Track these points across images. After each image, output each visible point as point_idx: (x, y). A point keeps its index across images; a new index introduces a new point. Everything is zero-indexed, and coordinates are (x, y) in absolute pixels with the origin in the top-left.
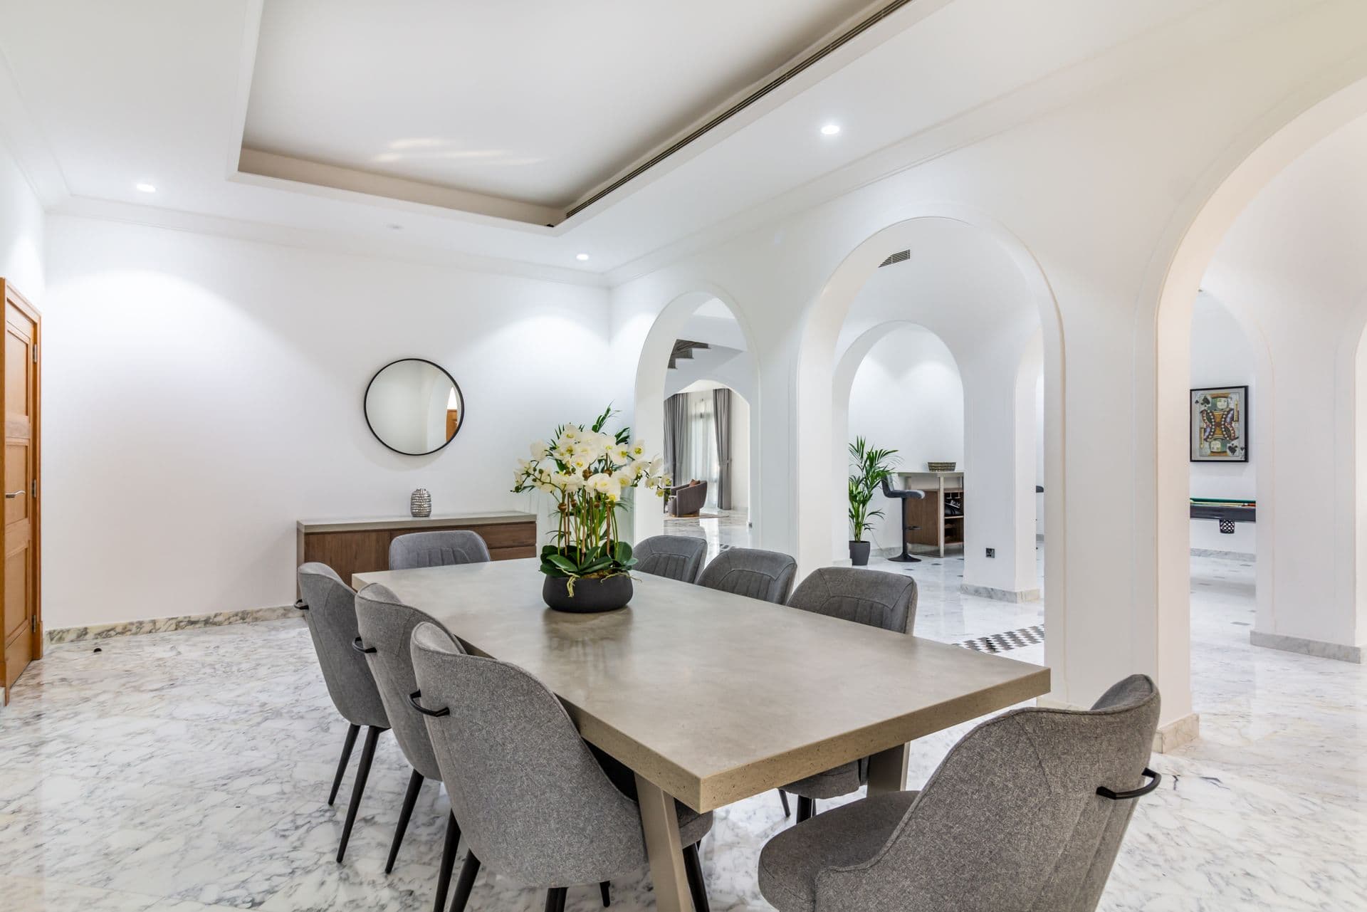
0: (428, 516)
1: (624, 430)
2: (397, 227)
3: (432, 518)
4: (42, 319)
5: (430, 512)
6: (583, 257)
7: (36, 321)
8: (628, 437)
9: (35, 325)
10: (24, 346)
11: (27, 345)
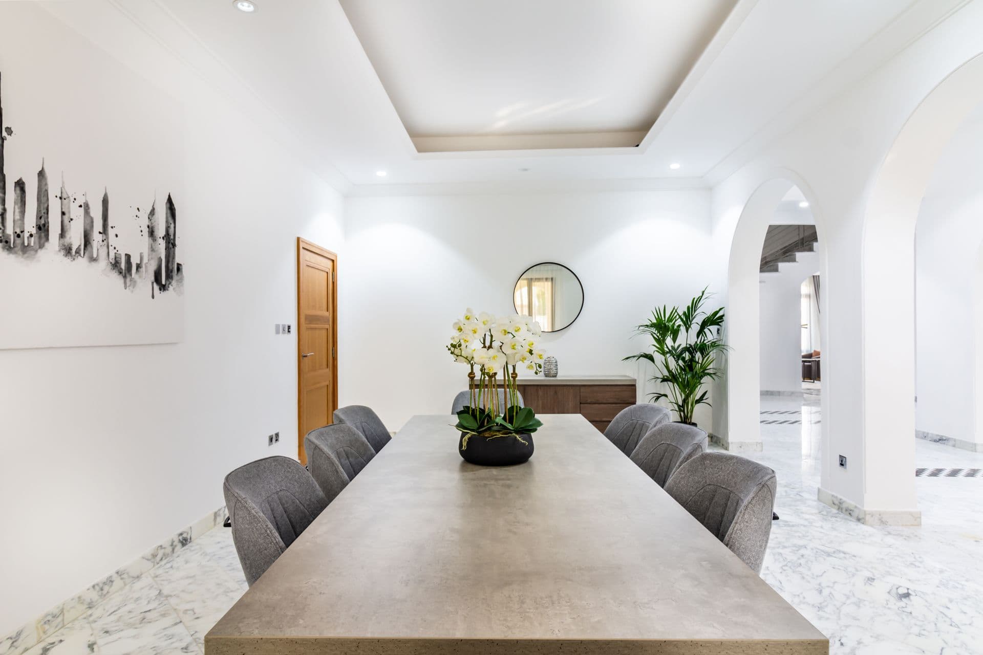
0: (555, 376)
1: (721, 309)
2: (526, 170)
3: (558, 378)
4: (338, 258)
5: (557, 373)
6: (675, 166)
7: (333, 259)
8: (723, 316)
9: (333, 261)
10: (326, 274)
11: (327, 273)
